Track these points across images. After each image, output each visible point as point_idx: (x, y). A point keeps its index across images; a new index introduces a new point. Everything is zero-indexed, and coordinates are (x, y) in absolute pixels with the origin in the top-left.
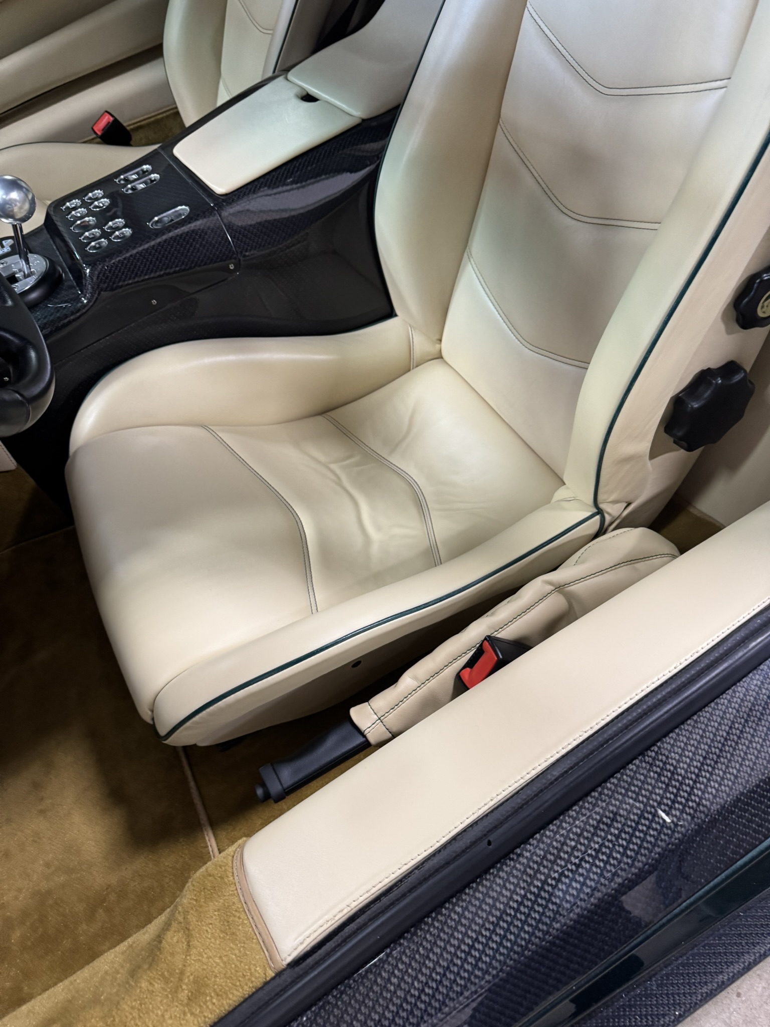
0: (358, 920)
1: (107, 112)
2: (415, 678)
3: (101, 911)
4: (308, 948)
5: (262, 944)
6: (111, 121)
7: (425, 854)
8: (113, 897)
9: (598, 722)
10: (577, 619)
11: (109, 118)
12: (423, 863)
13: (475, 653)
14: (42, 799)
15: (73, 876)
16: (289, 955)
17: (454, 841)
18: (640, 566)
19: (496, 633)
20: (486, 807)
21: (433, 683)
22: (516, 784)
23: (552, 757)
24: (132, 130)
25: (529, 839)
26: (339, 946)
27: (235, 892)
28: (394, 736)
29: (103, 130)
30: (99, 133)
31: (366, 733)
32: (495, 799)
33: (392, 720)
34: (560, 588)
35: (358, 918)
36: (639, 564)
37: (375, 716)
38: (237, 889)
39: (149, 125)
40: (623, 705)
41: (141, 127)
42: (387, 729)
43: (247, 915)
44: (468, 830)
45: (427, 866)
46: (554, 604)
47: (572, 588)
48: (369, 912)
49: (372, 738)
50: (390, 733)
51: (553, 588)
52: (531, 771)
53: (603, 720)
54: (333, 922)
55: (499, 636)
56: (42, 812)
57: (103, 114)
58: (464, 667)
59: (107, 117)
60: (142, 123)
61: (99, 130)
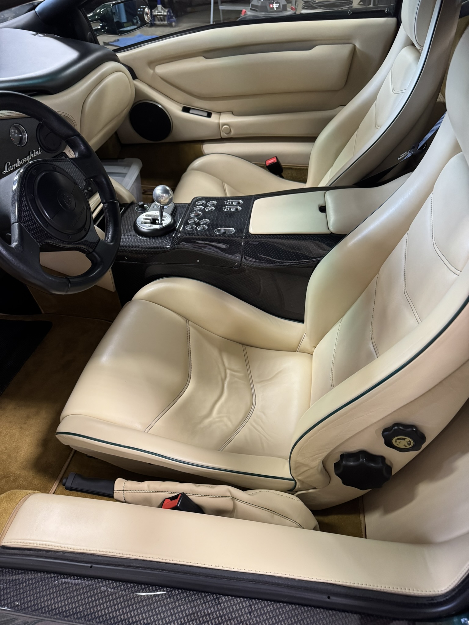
0: (31, 552)
1: (276, 157)
2: (149, 486)
3: (5, 480)
4: (12, 546)
5: (3, 531)
6: (275, 162)
7: (69, 550)
8: (12, 478)
9: (167, 559)
10: (233, 517)
11: (275, 160)
12: (66, 552)
13: (175, 496)
14: (25, 423)
15: (9, 460)
16: (4, 543)
17: (81, 554)
18: (277, 517)
19: (189, 495)
20: (102, 553)
21: (153, 494)
22: (119, 554)
23: (139, 556)
24: (285, 168)
25: (107, 579)
26: (20, 555)
27: (14, 507)
28: (126, 502)
29: (270, 164)
30: (267, 165)
31: (114, 491)
32: (107, 553)
33: (129, 496)
34: (233, 498)
35: (32, 551)
36: (277, 516)
37: (123, 488)
38: (16, 506)
39: (296, 169)
40: (182, 561)
41: (291, 169)
42: (124, 497)
43: (9, 518)
44: (89, 555)
45: (66, 554)
46: (226, 503)
47: (238, 503)
48: (36, 552)
49: (116, 495)
50: (124, 499)
51: (230, 496)
52: (128, 554)
53: (169, 560)
54: (24, 545)
55: (189, 497)
56: (21, 428)
57: (274, 157)
58: (169, 498)
59: (274, 159)
60: (293, 167)
61: (268, 163)
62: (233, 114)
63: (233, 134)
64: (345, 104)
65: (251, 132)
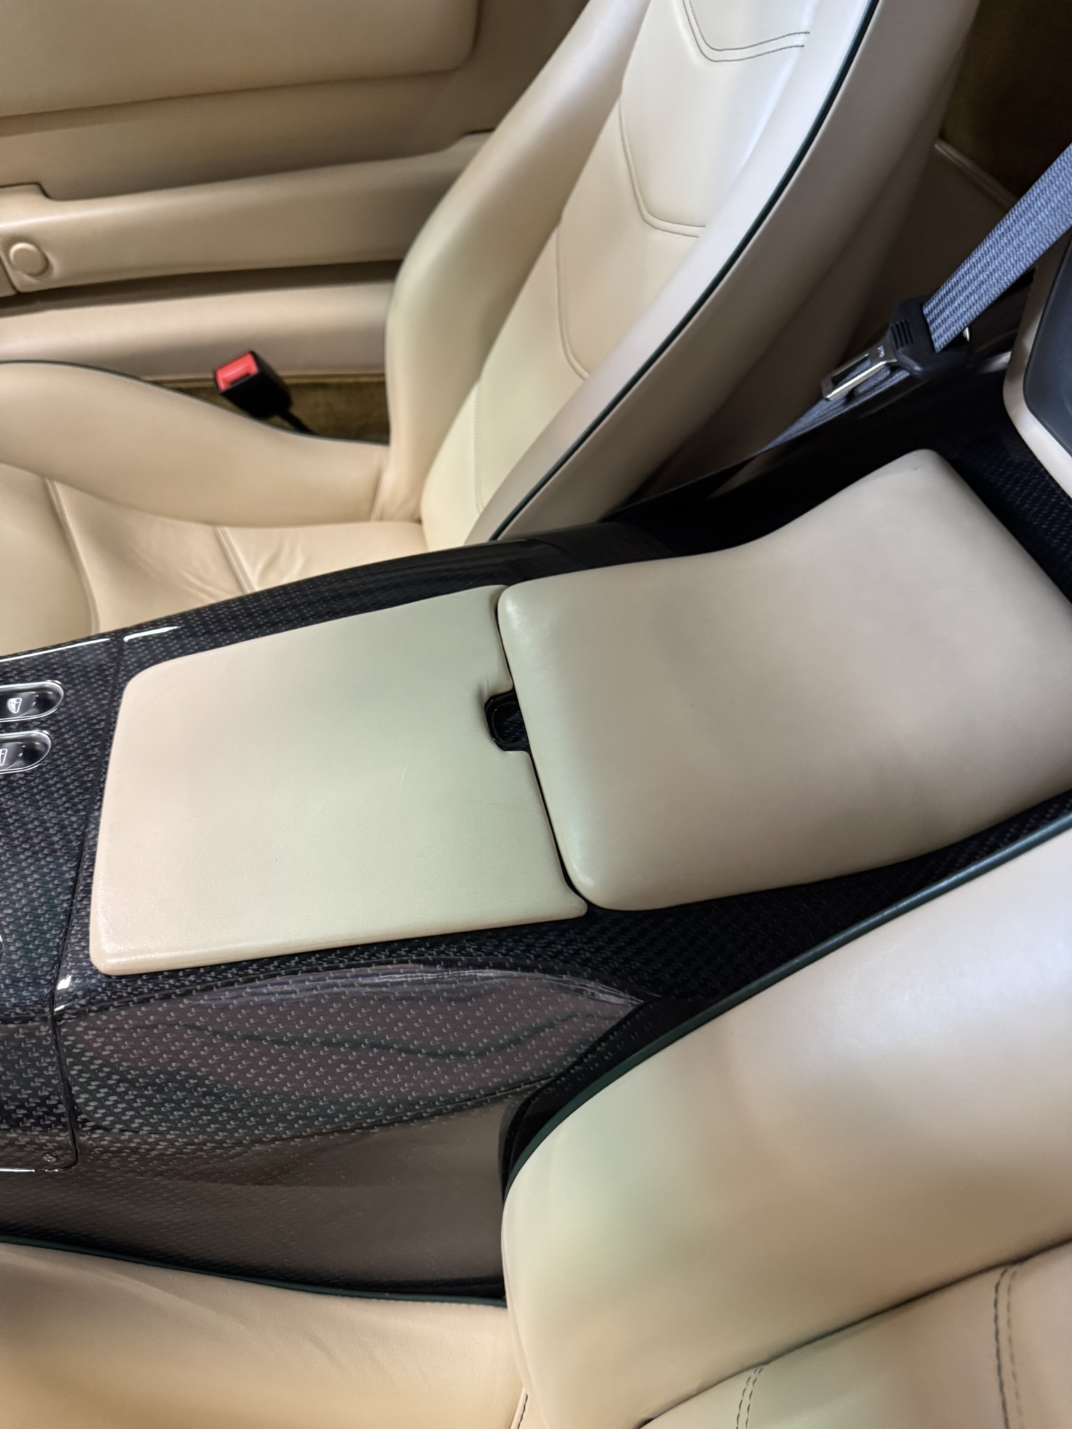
1: (254, 354)
6: (253, 374)
11: (251, 367)
29: (232, 382)
30: (222, 386)
57: (243, 355)
59: (247, 364)
61: (225, 381)
62: (46, 195)
63: (59, 273)
64: (487, 126)
65: (133, 262)
